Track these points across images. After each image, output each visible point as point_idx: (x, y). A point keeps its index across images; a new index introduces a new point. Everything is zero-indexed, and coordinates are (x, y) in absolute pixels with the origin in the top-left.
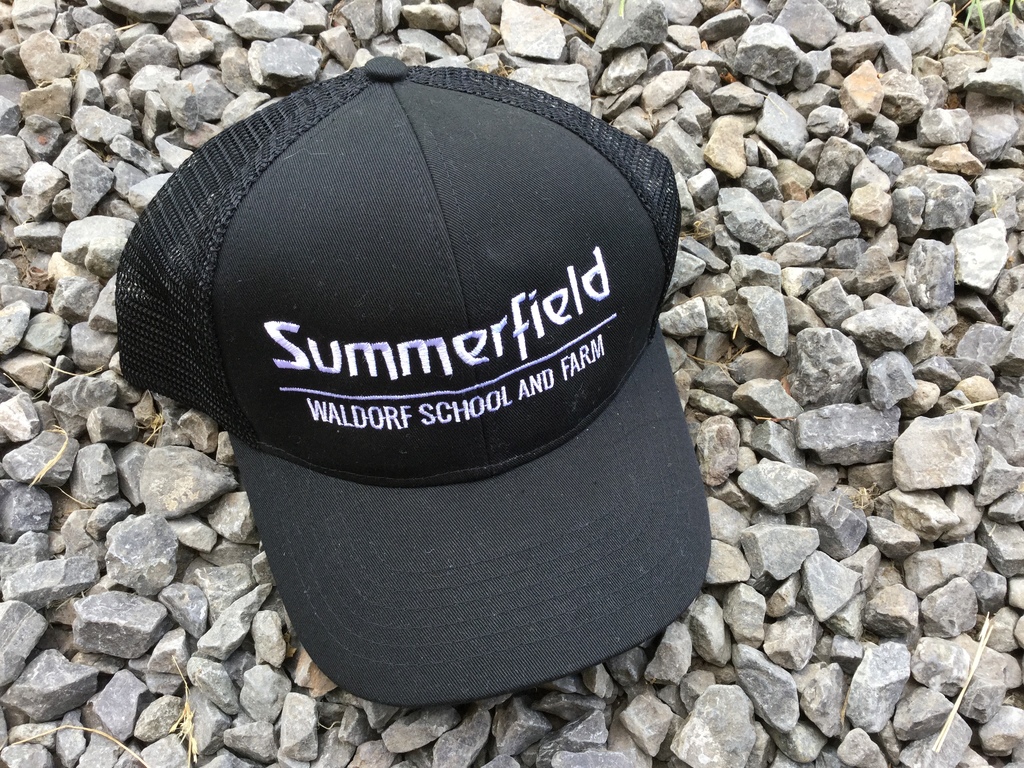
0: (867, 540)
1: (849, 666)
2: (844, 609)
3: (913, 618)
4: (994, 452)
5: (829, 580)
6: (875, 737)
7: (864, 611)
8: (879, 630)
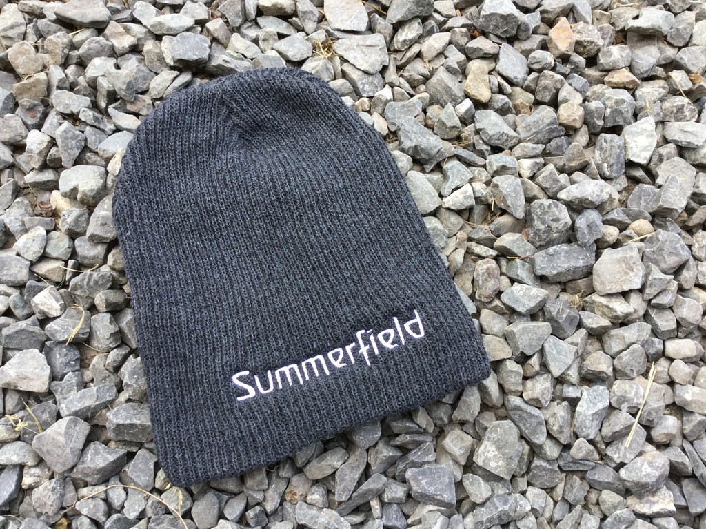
0: (580, 325)
1: (574, 402)
2: (568, 368)
3: (610, 371)
4: (653, 267)
5: (559, 352)
6: (591, 442)
7: (580, 368)
8: (590, 379)
